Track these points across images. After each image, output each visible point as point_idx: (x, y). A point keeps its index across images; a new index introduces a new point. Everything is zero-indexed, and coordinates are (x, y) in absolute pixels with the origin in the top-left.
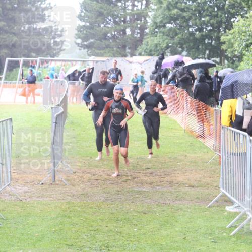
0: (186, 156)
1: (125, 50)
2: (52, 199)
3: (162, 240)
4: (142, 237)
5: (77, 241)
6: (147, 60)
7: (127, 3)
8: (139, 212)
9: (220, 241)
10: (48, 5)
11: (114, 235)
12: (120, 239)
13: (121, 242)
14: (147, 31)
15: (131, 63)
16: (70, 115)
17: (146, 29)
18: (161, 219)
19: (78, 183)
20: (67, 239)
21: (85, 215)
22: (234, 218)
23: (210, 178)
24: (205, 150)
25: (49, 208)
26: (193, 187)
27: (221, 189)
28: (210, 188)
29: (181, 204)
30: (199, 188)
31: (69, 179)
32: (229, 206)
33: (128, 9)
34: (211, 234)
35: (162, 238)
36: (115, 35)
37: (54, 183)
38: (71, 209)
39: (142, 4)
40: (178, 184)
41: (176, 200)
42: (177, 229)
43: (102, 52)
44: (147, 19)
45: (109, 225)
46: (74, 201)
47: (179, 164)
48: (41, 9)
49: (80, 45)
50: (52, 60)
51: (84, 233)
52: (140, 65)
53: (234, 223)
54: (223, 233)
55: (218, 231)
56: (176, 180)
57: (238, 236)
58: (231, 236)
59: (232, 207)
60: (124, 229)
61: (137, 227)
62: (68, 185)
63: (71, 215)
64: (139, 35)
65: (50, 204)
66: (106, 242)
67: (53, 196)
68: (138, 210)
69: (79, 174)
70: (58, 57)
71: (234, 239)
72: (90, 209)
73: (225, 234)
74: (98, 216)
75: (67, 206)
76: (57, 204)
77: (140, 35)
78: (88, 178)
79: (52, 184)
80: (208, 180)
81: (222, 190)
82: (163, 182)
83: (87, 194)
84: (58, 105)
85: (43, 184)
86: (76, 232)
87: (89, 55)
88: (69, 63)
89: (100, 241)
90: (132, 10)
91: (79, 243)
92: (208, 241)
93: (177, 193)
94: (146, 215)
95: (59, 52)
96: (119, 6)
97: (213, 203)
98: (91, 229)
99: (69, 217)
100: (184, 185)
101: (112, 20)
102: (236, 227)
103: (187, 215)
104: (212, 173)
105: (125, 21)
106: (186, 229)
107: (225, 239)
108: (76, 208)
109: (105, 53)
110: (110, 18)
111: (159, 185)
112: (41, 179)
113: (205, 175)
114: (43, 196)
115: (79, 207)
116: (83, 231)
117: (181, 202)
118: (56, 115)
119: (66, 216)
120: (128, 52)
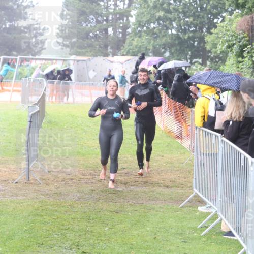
0: (163, 156)
1: (107, 50)
2: (25, 197)
3: (132, 239)
4: (113, 236)
5: (48, 239)
6: (128, 60)
7: (109, 3)
8: (111, 212)
9: (190, 241)
10: (30, 3)
11: (85, 234)
12: (91, 238)
13: (92, 241)
14: (129, 30)
15: (112, 62)
16: (48, 114)
17: (128, 28)
18: (133, 219)
19: (53, 182)
20: (37, 237)
21: (57, 214)
22: (206, 218)
23: (185, 178)
24: (182, 151)
25: (21, 206)
26: (167, 187)
27: (194, 189)
28: (184, 189)
29: (154, 204)
30: (173, 189)
31: (44, 178)
32: (201, 206)
33: (111, 9)
34: (182, 234)
35: (133, 237)
36: (97, 34)
37: (28, 182)
38: (44, 208)
39: (124, 4)
40: (152, 184)
41: (149, 199)
42: (148, 229)
43: (84, 51)
44: (130, 18)
45: (80, 224)
46: (47, 200)
47: (155, 164)
48: (22, 7)
49: (62, 44)
50: (32, 59)
51: (55, 231)
52: (121, 65)
53: (205, 223)
54: (193, 233)
55: (188, 231)
56: (150, 180)
57: (208, 236)
58: (202, 237)
59: (204, 207)
60: (96, 227)
61: (109, 226)
62: (42, 183)
63: (42, 214)
64: (121, 35)
65: (22, 203)
66: (76, 241)
67: (26, 195)
68: (111, 210)
69: (53, 173)
70: (39, 56)
71: (205, 240)
72: (62, 208)
73: (195, 234)
74: (70, 215)
75: (40, 205)
76: (29, 203)
77: (123, 35)
78: (62, 177)
79: (26, 183)
80: (182, 181)
81: (195, 191)
82: (137, 182)
83: (60, 193)
84: (36, 104)
85: (17, 183)
86: (47, 231)
87: (71, 55)
88: (50, 62)
89: (71, 240)
90: (115, 9)
91: (49, 242)
92: (178, 241)
93: (151, 193)
94: (118, 215)
95: (40, 51)
96: (101, 5)
97: (186, 203)
98: (62, 227)
99: (41, 216)
100: (158, 185)
101: (95, 20)
102: (207, 227)
103: (159, 215)
104: (188, 173)
105: (107, 20)
106: (158, 229)
107: (195, 238)
108: (49, 206)
109: (87, 52)
110: (92, 16)
111: (134, 185)
112: (15, 178)
113: (180, 176)
114: (16, 195)
115: (52, 206)
116: (54, 230)
117: (154, 202)
118: (31, 114)
119: (37, 215)
120: (110, 52)
